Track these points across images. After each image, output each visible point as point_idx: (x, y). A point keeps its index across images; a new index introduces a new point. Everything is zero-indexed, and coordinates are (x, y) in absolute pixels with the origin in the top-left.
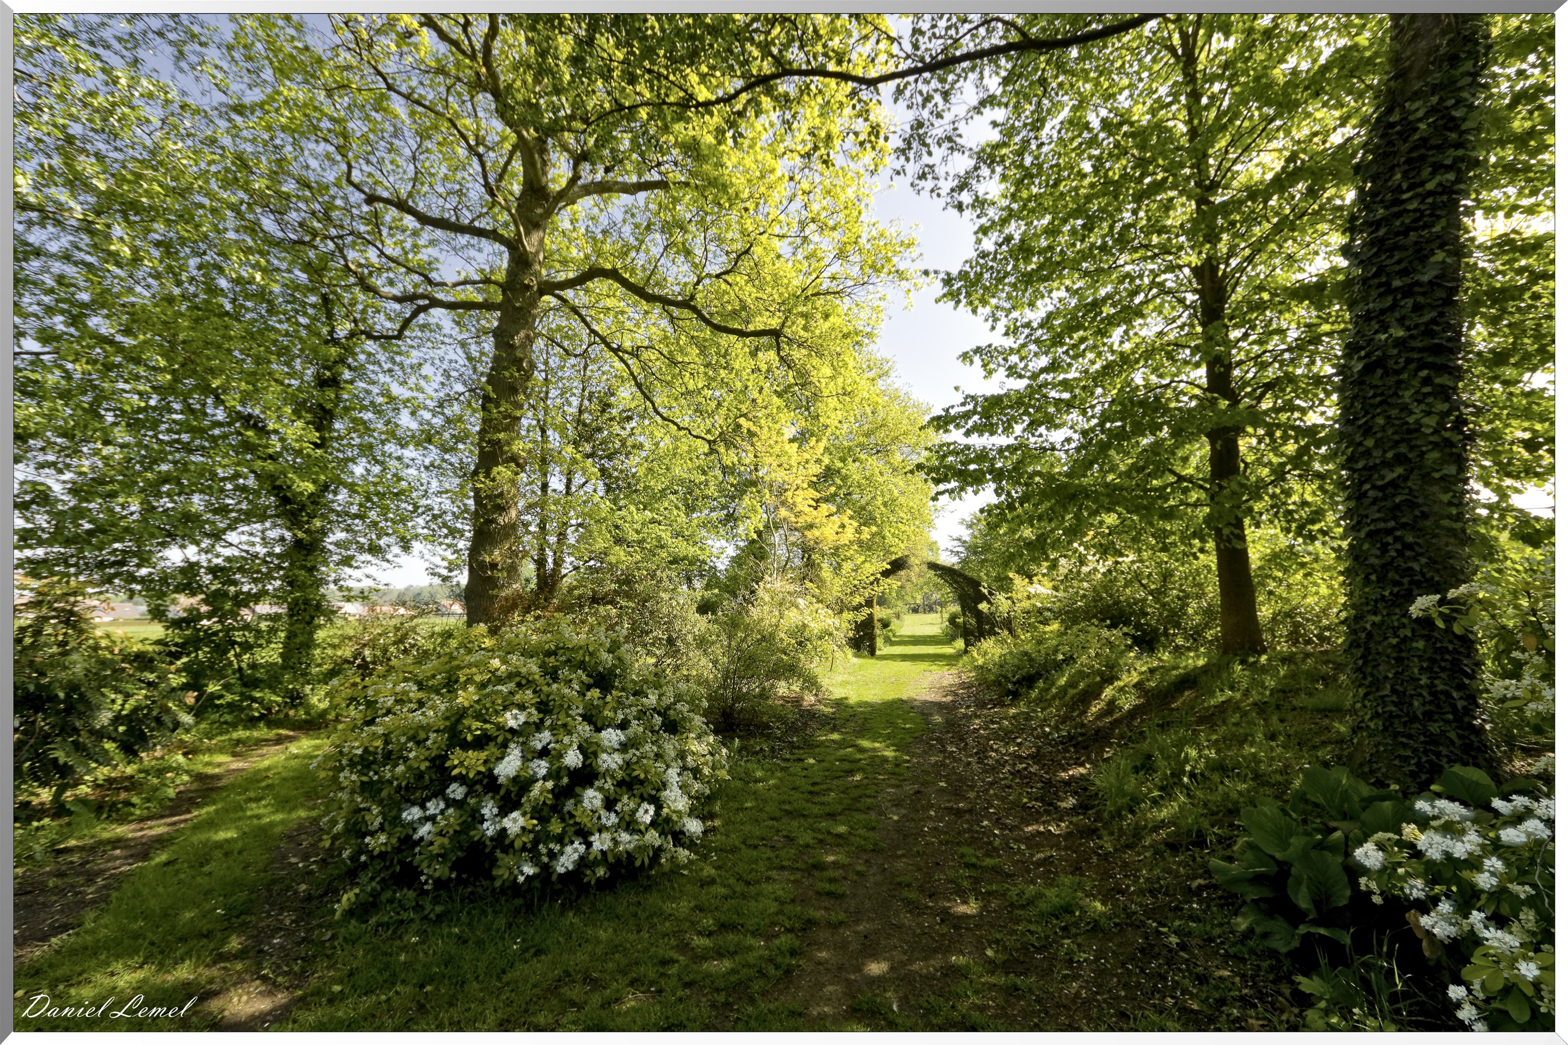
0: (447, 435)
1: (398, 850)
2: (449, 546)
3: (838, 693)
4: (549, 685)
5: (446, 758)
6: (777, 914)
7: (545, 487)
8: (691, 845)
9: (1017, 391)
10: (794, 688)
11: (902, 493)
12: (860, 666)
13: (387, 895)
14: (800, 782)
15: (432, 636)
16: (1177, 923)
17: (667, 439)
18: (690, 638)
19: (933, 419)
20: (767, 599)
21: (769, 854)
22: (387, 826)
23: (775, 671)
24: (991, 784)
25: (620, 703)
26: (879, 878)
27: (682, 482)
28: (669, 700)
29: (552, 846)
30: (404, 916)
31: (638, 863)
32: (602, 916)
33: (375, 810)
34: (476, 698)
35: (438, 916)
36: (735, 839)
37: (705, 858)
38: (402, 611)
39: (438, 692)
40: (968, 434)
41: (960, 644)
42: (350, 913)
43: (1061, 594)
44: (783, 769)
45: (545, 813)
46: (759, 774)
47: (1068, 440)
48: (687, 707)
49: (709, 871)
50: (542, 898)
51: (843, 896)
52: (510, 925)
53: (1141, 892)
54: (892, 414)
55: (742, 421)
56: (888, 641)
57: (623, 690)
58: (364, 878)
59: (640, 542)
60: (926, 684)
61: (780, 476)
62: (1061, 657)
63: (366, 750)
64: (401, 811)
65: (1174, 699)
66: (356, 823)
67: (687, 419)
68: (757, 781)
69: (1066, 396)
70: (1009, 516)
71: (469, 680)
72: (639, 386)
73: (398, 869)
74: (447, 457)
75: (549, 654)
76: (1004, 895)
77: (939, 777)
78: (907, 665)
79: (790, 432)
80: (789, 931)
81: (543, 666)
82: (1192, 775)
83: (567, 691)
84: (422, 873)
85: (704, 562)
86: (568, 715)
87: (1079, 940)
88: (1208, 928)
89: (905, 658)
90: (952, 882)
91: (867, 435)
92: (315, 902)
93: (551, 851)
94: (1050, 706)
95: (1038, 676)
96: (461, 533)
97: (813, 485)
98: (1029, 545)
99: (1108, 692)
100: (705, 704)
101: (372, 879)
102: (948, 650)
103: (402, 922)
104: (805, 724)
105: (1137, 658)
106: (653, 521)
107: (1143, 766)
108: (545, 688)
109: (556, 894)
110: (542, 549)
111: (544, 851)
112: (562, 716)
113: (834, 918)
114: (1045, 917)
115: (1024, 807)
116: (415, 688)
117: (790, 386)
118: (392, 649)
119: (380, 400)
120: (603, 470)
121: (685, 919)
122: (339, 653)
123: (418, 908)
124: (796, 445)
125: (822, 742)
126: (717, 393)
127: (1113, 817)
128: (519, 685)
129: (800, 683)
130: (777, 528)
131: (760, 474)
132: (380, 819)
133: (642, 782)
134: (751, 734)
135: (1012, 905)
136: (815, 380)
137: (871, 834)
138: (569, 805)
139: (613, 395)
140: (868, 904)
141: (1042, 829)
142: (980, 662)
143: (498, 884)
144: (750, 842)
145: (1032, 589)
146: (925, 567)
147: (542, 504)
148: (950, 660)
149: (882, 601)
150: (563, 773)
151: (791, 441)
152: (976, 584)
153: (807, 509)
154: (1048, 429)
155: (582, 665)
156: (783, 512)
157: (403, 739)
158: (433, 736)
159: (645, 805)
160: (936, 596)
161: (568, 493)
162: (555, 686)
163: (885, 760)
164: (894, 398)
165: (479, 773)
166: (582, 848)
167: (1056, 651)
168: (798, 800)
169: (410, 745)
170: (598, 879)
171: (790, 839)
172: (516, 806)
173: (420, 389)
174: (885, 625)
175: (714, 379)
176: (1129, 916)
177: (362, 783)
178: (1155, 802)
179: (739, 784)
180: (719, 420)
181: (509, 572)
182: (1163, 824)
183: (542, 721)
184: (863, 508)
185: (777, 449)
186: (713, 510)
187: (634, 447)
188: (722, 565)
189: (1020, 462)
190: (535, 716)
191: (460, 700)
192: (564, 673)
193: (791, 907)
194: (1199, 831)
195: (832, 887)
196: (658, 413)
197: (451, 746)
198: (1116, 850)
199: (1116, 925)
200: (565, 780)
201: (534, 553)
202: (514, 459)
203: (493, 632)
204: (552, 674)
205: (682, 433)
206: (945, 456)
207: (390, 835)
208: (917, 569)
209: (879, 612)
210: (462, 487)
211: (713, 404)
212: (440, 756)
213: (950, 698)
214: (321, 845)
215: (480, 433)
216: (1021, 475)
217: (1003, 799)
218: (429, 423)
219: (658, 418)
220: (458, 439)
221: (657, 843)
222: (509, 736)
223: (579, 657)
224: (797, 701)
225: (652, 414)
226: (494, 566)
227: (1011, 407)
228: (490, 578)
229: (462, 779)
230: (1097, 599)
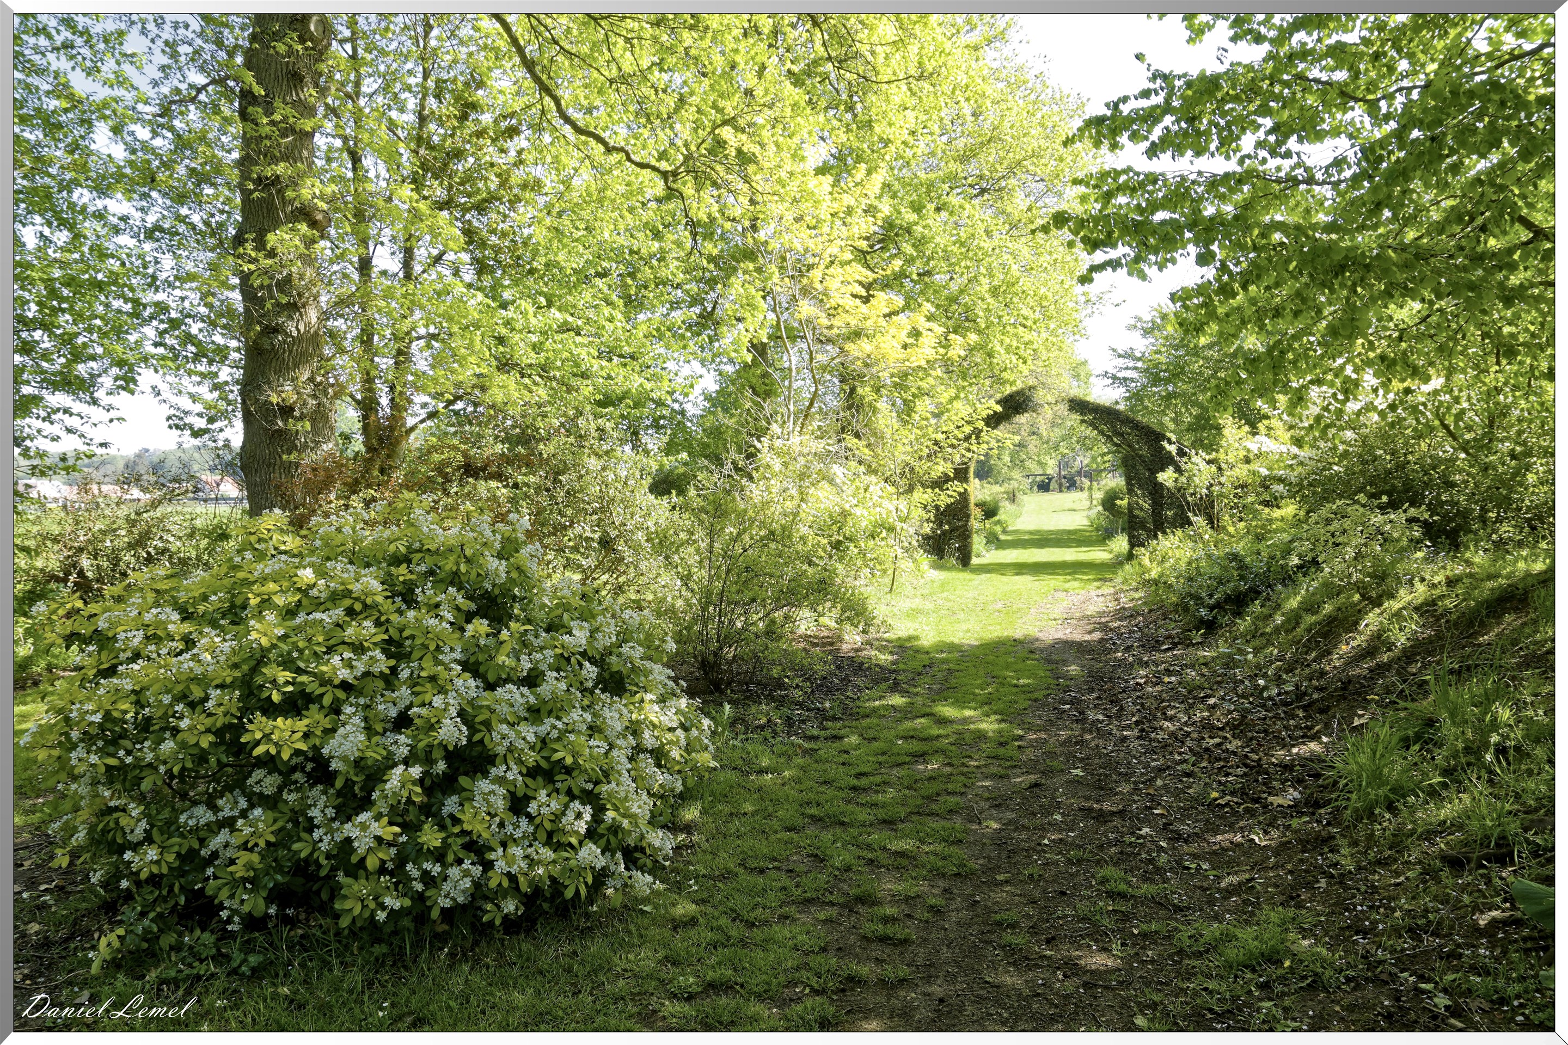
0: (181, 170)
1: (176, 873)
2: (203, 375)
3: (901, 629)
4: (400, 612)
5: (239, 729)
6: (798, 969)
7: (365, 265)
8: (656, 870)
9: (1249, 68)
10: (824, 620)
11: (1027, 270)
12: (943, 585)
13: (168, 940)
14: (833, 771)
15: (191, 536)
16: (1450, 977)
17: (586, 173)
18: (640, 536)
19: (1089, 123)
20: (777, 465)
21: (784, 880)
22: (155, 834)
23: (792, 592)
24: (1160, 770)
25: (524, 644)
26: (965, 915)
27: (617, 254)
28: (607, 638)
29: (427, 866)
30: (201, 969)
31: (569, 893)
32: (515, 971)
33: (136, 810)
34: (280, 632)
35: (253, 970)
36: (726, 860)
37: (678, 887)
38: (136, 493)
39: (214, 624)
40: (1152, 151)
41: (1121, 543)
42: (113, 965)
43: (1305, 453)
44: (806, 752)
45: (411, 817)
46: (765, 762)
47: (1339, 163)
48: (640, 651)
49: (685, 908)
50: (418, 945)
51: (906, 942)
52: (370, 984)
53: (1396, 932)
54: (1011, 117)
55: (726, 133)
56: (993, 540)
57: (529, 621)
58: (129, 913)
59: (544, 368)
60: (1058, 612)
61: (799, 239)
62: (1295, 561)
63: (107, 715)
64: (177, 812)
65: (1484, 627)
66: (105, 831)
67: (623, 131)
68: (761, 772)
69: (1341, 76)
70: (1221, 311)
71: (266, 602)
72: (529, 65)
73: (182, 900)
74: (184, 211)
75: (397, 560)
76: (1169, 937)
77: (1071, 758)
78: (1025, 581)
79: (818, 154)
80: (815, 992)
81: (388, 581)
82: (1501, 751)
83: (433, 622)
84: (221, 907)
85: (660, 403)
86: (438, 662)
87: (1287, 1002)
88: (1501, 983)
89: (1021, 569)
90: (1084, 919)
91: (964, 159)
92: (55, 951)
93: (426, 874)
94: (1269, 643)
95: (1254, 593)
96: (222, 352)
97: (862, 256)
98: (1252, 361)
99: (1372, 620)
100: (671, 646)
101: (143, 914)
102: (1099, 555)
103: (198, 978)
104: (846, 681)
105: (1427, 560)
106: (565, 328)
107: (1418, 737)
108: (395, 618)
109: (440, 939)
110: (368, 380)
111: (415, 873)
112: (427, 663)
113: (889, 972)
114: (1233, 969)
115: (1212, 805)
116: (175, 616)
117: (816, 62)
118: (127, 557)
119: (53, 104)
120: (469, 233)
121: (650, 976)
122: (39, 563)
123: (220, 958)
124: (829, 179)
125: (875, 711)
126: (678, 79)
127: (1359, 819)
128: (350, 612)
129: (835, 613)
130: (793, 339)
131: (762, 236)
132: (144, 824)
133: (568, 771)
134: (752, 698)
135: (1181, 952)
136: (864, 49)
137: (954, 850)
138: (451, 805)
139: (481, 85)
140: (946, 953)
141: (1238, 838)
142: (1154, 574)
143: (344, 922)
144: (752, 864)
145: (1253, 445)
146: (1063, 409)
147: (361, 298)
148: (1102, 571)
149: (985, 472)
150: (437, 754)
151: (822, 170)
152: (1154, 437)
153: (850, 303)
154: (1300, 140)
155: (455, 579)
156: (806, 309)
157: (167, 699)
158: (215, 693)
159: (576, 805)
160: (1083, 460)
161: (408, 276)
162: (411, 614)
163: (981, 736)
164: (1014, 85)
165: (297, 752)
166: (477, 870)
167: (1287, 552)
168: (834, 802)
169: (179, 708)
170: (506, 918)
171: (818, 859)
172: (365, 803)
173: (121, 81)
174: (990, 512)
175: (671, 50)
176: (1371, 967)
177: (109, 768)
178: (1433, 793)
179: (732, 776)
180: (684, 131)
181: (313, 421)
182: (1443, 828)
183: (394, 670)
184: (953, 300)
185: (793, 188)
186: (675, 305)
187: (524, 186)
188: (694, 406)
189: (1247, 206)
190: (382, 664)
191: (254, 635)
192: (426, 592)
193: (820, 959)
194: (1502, 837)
195: (890, 930)
196: (567, 120)
197: (246, 710)
198: (1359, 868)
199: (1349, 980)
200: (441, 766)
201: (356, 388)
202: (304, 213)
203: (298, 524)
204: (407, 596)
205: (616, 157)
206: (1109, 196)
207: (163, 849)
208: (1048, 412)
209: (978, 490)
210: (213, 267)
211: (671, 101)
212: (229, 727)
213: (1097, 635)
214: (54, 864)
215: (240, 163)
216: (1248, 229)
217: (1177, 793)
218: (145, 147)
219: (568, 129)
220: (201, 178)
221: (600, 863)
222: (341, 695)
223: (449, 565)
224: (831, 643)
225: (558, 122)
226: (286, 411)
227: (1236, 99)
228: (280, 431)
229: (269, 762)
230: (1366, 457)
